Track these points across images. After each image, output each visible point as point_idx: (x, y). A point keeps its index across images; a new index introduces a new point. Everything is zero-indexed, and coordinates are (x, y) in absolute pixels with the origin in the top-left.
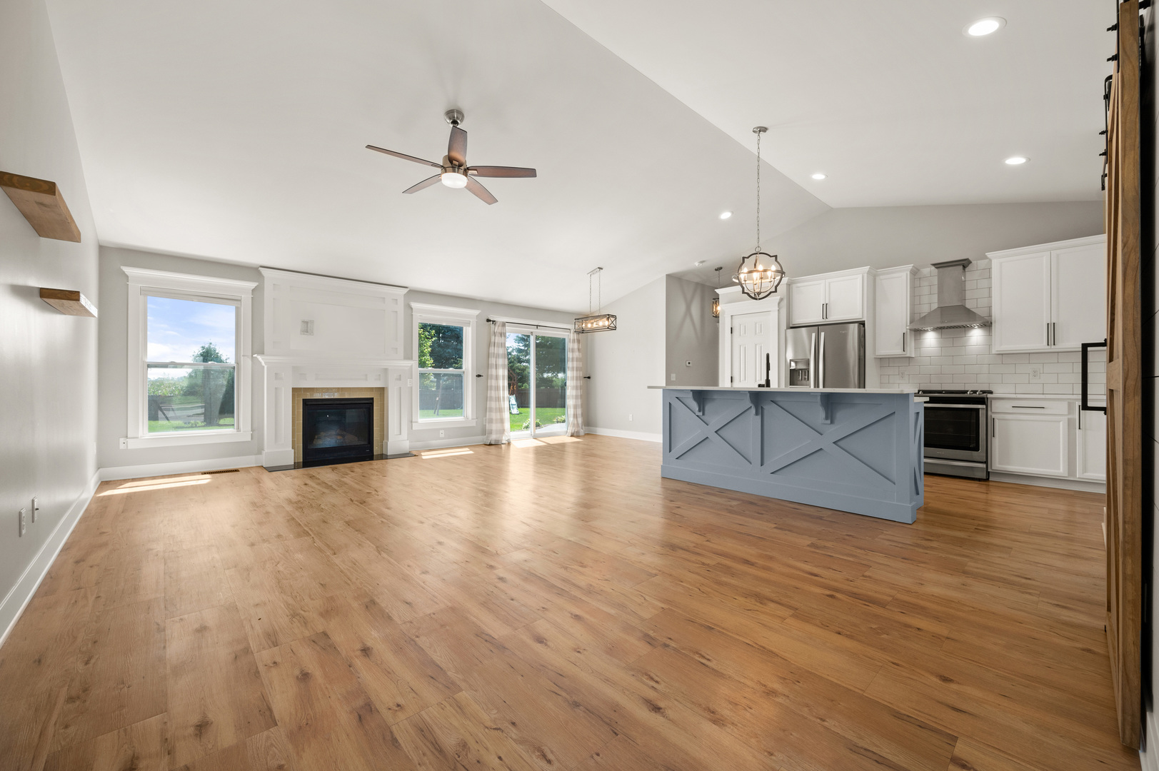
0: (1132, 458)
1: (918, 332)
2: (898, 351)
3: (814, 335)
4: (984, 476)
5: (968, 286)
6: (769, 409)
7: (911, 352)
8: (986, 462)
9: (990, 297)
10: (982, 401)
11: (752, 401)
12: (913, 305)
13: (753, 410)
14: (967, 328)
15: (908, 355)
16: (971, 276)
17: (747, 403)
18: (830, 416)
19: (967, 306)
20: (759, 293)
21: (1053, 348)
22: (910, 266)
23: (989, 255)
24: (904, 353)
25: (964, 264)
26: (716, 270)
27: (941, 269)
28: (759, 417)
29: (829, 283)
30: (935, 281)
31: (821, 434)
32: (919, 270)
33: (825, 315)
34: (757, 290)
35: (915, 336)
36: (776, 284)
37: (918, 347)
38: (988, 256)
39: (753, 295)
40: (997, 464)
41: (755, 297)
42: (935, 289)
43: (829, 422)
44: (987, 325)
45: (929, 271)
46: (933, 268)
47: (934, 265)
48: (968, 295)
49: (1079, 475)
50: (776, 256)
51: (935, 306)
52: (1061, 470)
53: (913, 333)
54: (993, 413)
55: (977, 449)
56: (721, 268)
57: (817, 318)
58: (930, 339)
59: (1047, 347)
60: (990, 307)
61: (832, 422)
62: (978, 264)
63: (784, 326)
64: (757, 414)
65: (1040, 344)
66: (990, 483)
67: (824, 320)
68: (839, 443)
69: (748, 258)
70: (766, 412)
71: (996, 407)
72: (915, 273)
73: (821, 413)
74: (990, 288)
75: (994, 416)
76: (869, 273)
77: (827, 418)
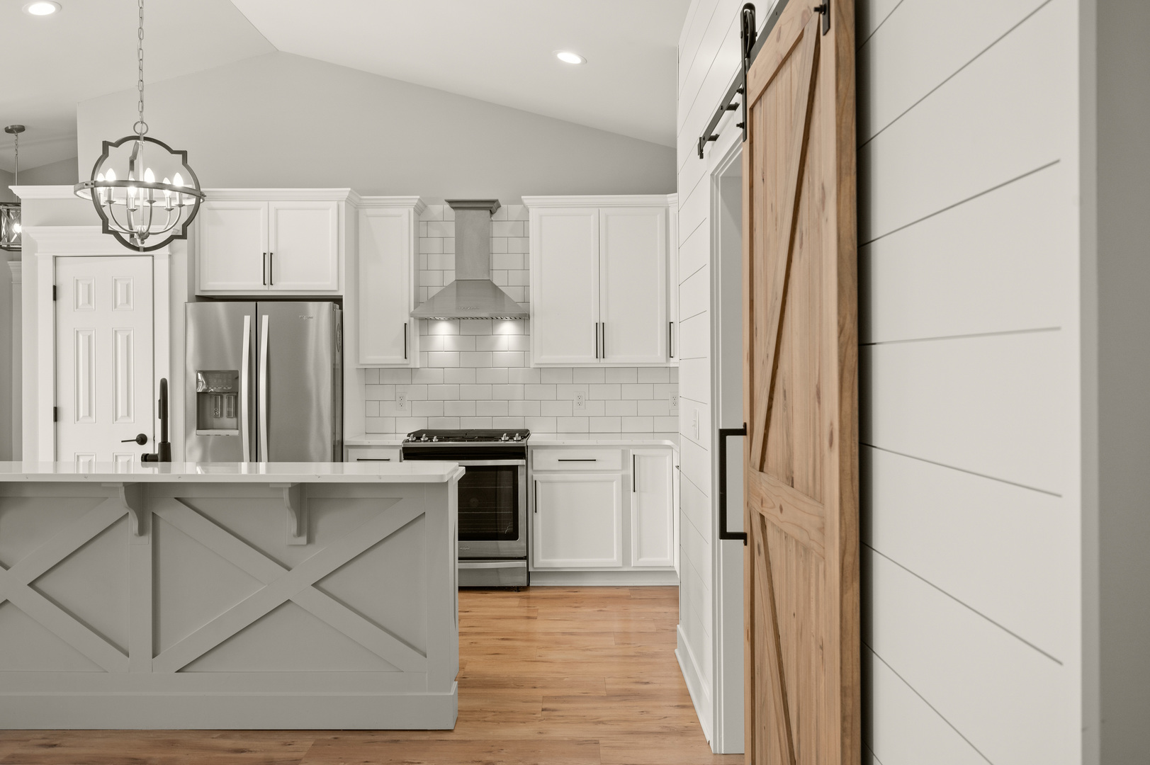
0: (850, 684)
1: (426, 322)
2: (396, 358)
3: (247, 319)
4: (521, 581)
5: (497, 245)
6: (171, 516)
7: (415, 361)
8: (526, 558)
9: (526, 269)
10: (520, 453)
11: (131, 503)
12: (419, 271)
13: (133, 523)
14: (495, 319)
15: (412, 366)
16: (501, 228)
17: (119, 506)
18: (306, 529)
19: (496, 282)
20: (144, 236)
21: (603, 363)
22: (415, 199)
23: (527, 199)
24: (405, 362)
25: (491, 206)
26: (8, 131)
27: (460, 212)
28: (147, 539)
29: (277, 210)
30: (451, 230)
31: (289, 569)
32: (426, 207)
33: (269, 278)
34: (138, 228)
35: (420, 327)
36: (184, 218)
37: (425, 351)
38: (525, 201)
39: (127, 237)
40: (541, 560)
41: (132, 244)
42: (451, 245)
43: (303, 540)
44: (523, 318)
45: (440, 210)
46: (447, 206)
47: (450, 202)
48: (497, 262)
49: (636, 563)
50: (184, 154)
51: (451, 277)
52: (615, 558)
53: (418, 322)
54: (535, 471)
55: (513, 536)
56: (21, 129)
57: (252, 284)
58: (443, 333)
59: (596, 361)
60: (526, 287)
61: (310, 541)
62: (508, 211)
63: (183, 295)
64: (142, 531)
65: (587, 356)
66: (532, 593)
67: (266, 288)
68: (323, 585)
69: (118, 144)
70: (162, 526)
71: (540, 460)
72: (420, 210)
73: (290, 523)
74: (526, 254)
75: (536, 476)
76: (348, 200)
77: (299, 533)
